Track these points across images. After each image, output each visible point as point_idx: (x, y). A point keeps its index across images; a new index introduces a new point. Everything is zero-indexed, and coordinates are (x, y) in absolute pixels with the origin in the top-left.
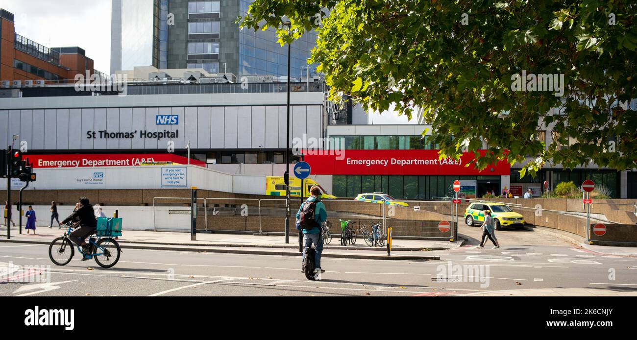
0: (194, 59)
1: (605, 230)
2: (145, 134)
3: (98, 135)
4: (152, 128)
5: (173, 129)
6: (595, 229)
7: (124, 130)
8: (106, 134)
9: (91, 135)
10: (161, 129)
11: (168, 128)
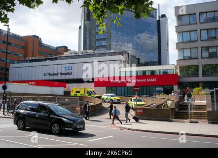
0: (98, 47)
1: (142, 111)
2: (61, 74)
3: (47, 74)
4: (64, 72)
5: (70, 72)
6: (138, 111)
7: (55, 73)
8: (50, 74)
9: (45, 75)
10: (66, 72)
11: (69, 71)
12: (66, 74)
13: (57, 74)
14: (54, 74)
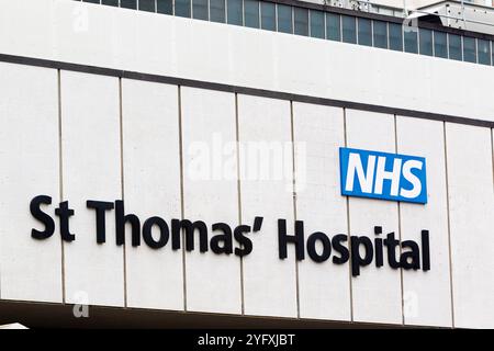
10: (363, 221)
12: (353, 253)
13: (232, 241)
14: (183, 234)
